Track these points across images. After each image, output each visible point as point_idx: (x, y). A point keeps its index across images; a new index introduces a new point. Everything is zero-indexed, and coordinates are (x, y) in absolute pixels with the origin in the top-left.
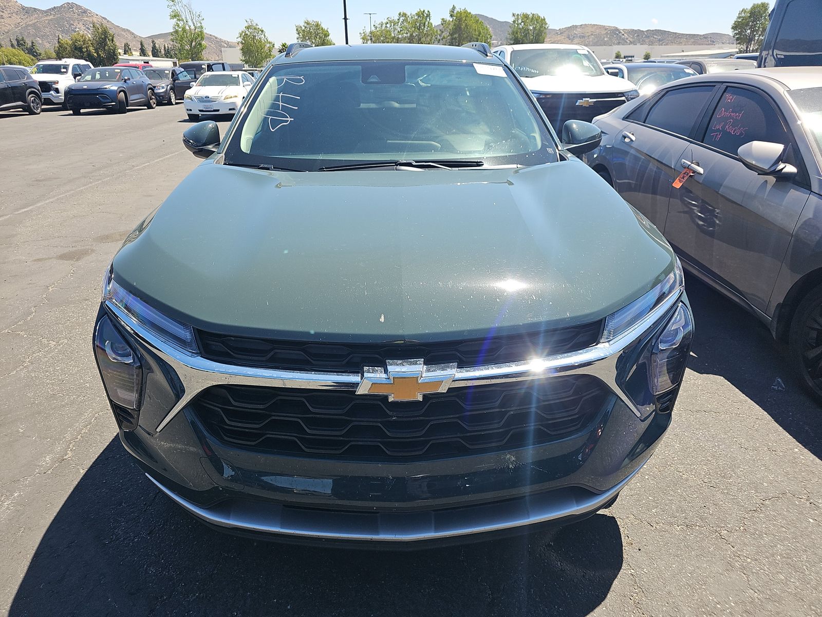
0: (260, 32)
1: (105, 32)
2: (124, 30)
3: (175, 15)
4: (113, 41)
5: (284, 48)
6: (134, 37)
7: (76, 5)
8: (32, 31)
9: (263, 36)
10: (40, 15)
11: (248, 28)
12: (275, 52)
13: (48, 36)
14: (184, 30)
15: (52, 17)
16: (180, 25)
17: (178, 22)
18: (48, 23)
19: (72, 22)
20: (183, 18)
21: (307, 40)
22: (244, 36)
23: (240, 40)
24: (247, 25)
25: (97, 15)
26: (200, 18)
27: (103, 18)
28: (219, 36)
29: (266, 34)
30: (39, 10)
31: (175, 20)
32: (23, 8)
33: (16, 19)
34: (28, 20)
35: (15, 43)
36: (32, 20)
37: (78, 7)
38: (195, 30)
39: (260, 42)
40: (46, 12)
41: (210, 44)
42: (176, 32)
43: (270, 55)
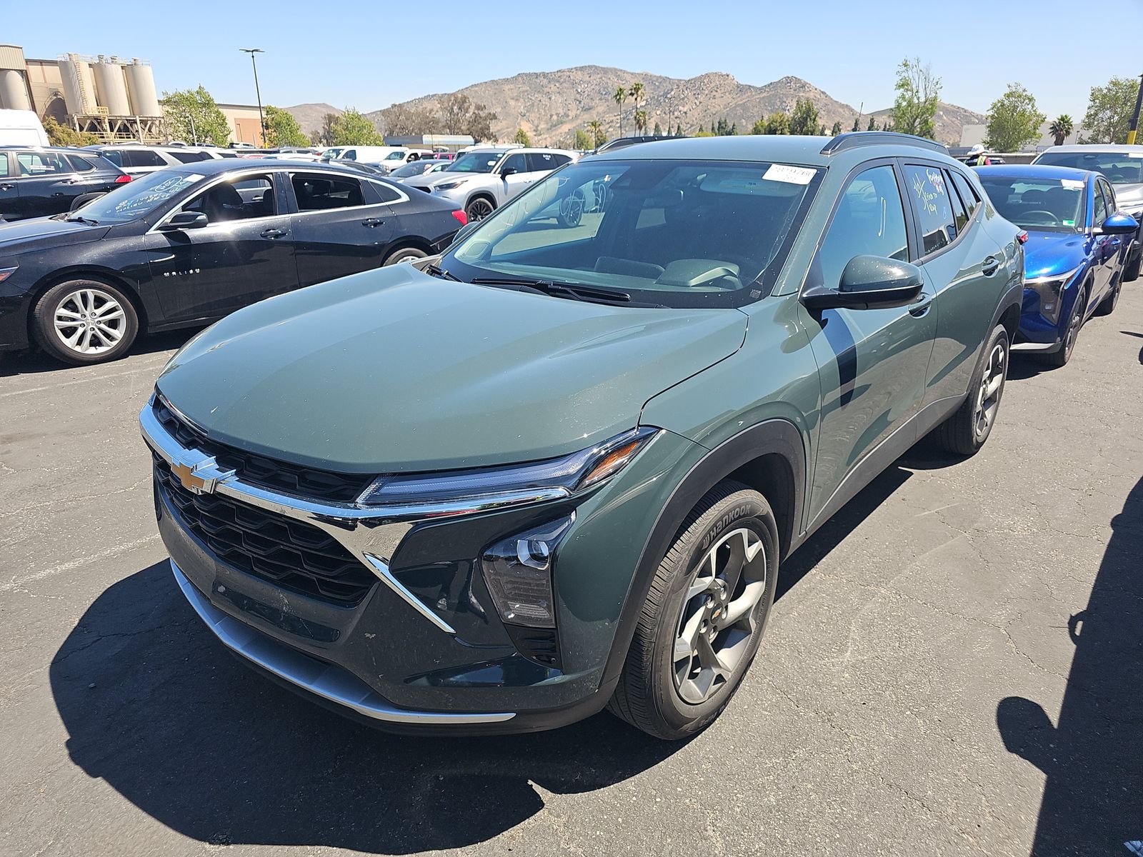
0: (1027, 101)
1: (809, 110)
2: (842, 106)
3: (904, 85)
4: (814, 120)
5: (1062, 122)
6: (853, 114)
7: (796, 78)
8: (739, 111)
9: (1030, 106)
10: (754, 93)
11: (1008, 96)
12: (1044, 130)
13: (754, 117)
14: (910, 104)
15: (765, 94)
16: (907, 97)
17: (905, 93)
18: (759, 102)
19: (785, 100)
20: (914, 86)
21: (1108, 109)
22: (1000, 108)
23: (991, 113)
24: (1008, 91)
25: (816, 89)
26: (938, 86)
27: (823, 92)
28: (969, 109)
29: (1036, 104)
30: (753, 87)
31: (902, 90)
32: (738, 86)
33: (728, 98)
34: (739, 99)
35: (716, 125)
36: (745, 98)
37: (798, 80)
38: (925, 102)
39: (1023, 115)
40: (760, 89)
41: (954, 119)
42: (899, 107)
43: (1035, 134)
